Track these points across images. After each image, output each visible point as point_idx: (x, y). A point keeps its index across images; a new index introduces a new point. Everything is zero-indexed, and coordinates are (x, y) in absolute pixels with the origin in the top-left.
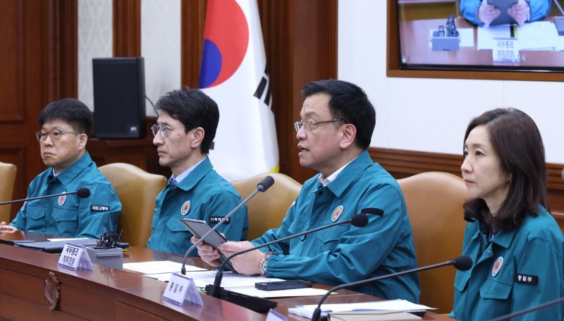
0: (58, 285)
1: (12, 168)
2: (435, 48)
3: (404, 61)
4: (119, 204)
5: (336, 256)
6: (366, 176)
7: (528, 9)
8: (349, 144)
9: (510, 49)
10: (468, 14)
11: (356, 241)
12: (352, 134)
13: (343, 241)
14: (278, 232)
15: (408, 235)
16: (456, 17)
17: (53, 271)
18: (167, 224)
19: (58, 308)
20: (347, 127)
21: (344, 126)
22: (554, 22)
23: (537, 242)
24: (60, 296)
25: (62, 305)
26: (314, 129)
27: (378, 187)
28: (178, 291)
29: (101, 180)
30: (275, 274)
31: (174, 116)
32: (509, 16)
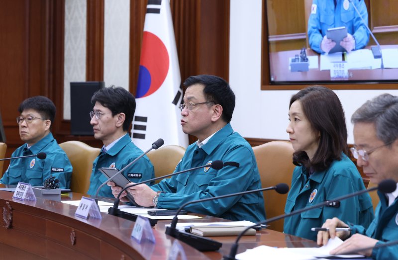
0: (11, 211)
1: (4, 145)
2: (292, 70)
3: (272, 79)
4: (71, 167)
5: (206, 194)
6: (229, 140)
7: (354, 41)
8: (217, 118)
9: (342, 69)
10: (315, 46)
11: (220, 184)
12: (220, 111)
13: (211, 184)
14: (170, 180)
15: (258, 182)
16: (306, 48)
17: (8, 201)
18: (100, 179)
19: (11, 227)
20: (216, 107)
21: (214, 106)
22: (371, 49)
23: (340, 178)
24: (12, 218)
25: (14, 224)
26: (194, 108)
27: (236, 147)
28: (84, 209)
29: (59, 151)
30: (163, 206)
31: (105, 105)
32: (341, 46)
